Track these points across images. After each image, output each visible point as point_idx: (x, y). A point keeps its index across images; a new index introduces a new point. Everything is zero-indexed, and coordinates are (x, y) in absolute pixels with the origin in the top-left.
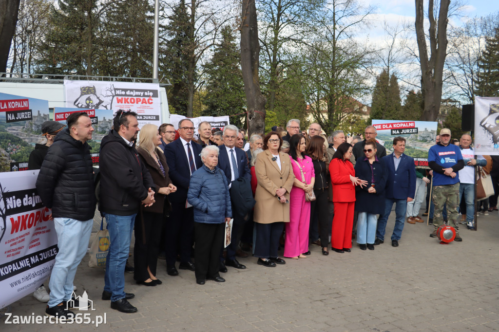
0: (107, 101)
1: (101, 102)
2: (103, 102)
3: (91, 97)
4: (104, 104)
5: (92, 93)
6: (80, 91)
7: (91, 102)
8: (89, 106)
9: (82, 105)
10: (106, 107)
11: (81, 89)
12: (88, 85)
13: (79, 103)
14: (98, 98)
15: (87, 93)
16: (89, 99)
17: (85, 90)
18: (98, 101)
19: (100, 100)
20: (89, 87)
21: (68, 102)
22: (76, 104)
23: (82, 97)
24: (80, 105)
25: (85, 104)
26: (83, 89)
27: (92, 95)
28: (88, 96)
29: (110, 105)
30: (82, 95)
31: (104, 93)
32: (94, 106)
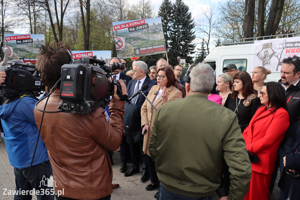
0: (278, 52)
1: (274, 53)
2: (275, 53)
3: (268, 50)
4: (276, 54)
5: (269, 47)
6: (262, 47)
7: (268, 53)
8: (266, 56)
9: (262, 56)
10: (277, 56)
11: (263, 45)
12: (268, 42)
13: (260, 55)
14: (273, 50)
15: (266, 48)
16: (267, 51)
17: (265, 46)
18: (272, 52)
19: (274, 52)
20: (268, 44)
21: (254, 54)
22: (258, 55)
23: (263, 50)
24: (260, 56)
25: (263, 55)
26: (264, 45)
27: (269, 49)
28: (266, 49)
29: (280, 55)
30: (263, 49)
31: (277, 47)
32: (269, 56)
